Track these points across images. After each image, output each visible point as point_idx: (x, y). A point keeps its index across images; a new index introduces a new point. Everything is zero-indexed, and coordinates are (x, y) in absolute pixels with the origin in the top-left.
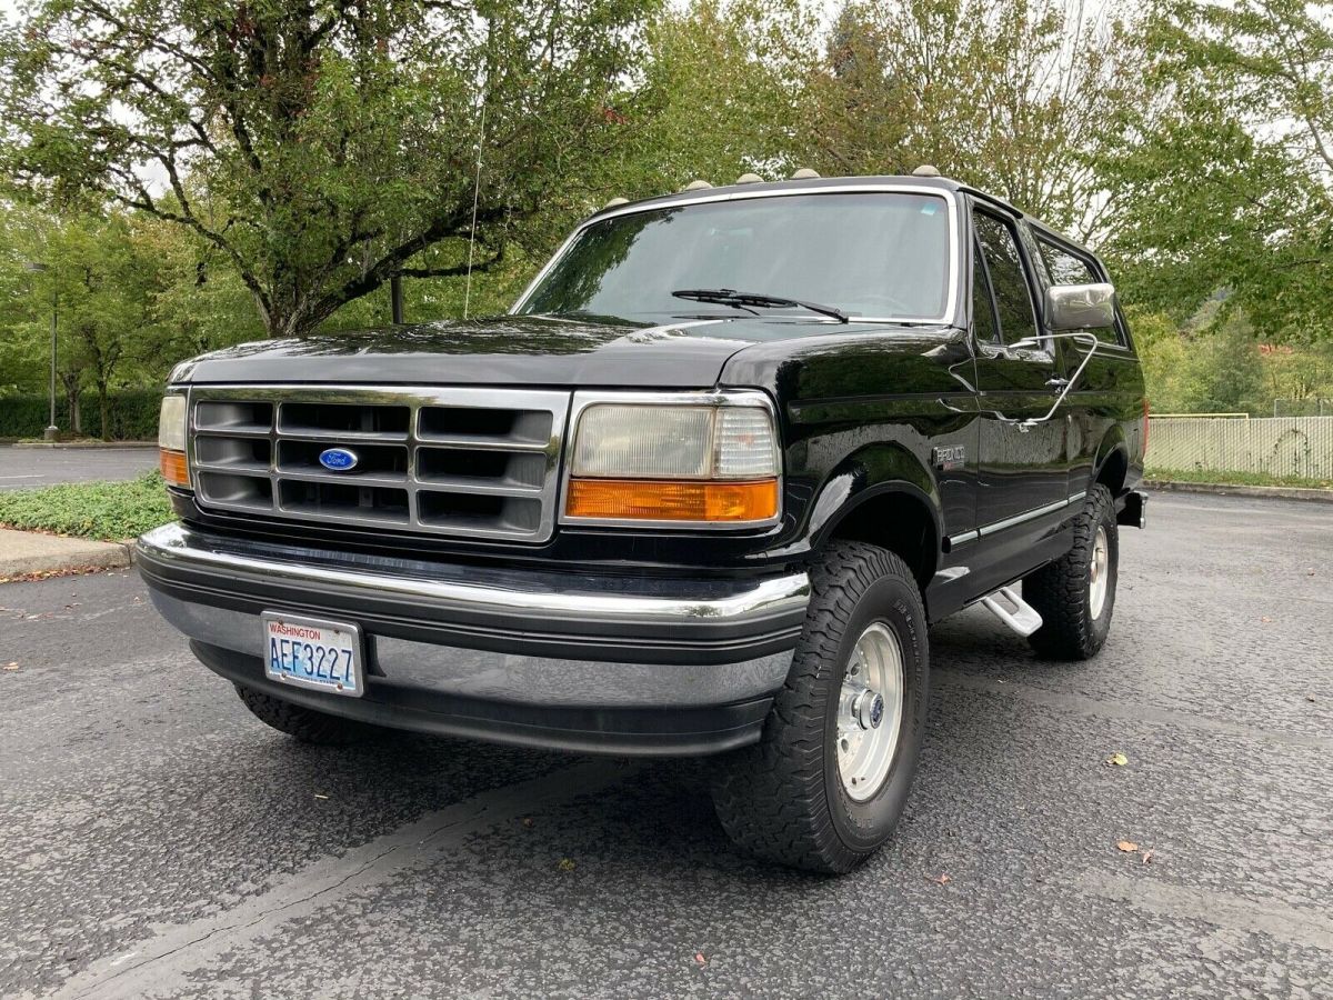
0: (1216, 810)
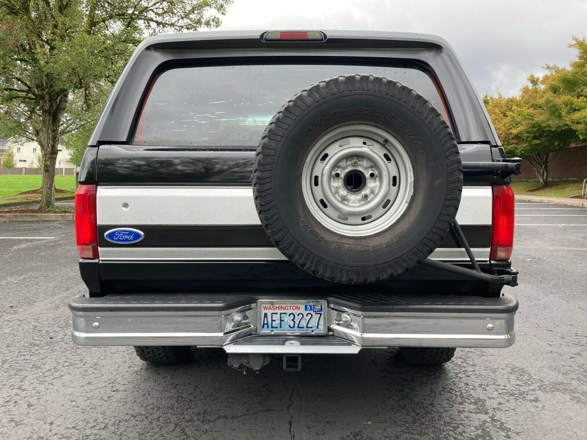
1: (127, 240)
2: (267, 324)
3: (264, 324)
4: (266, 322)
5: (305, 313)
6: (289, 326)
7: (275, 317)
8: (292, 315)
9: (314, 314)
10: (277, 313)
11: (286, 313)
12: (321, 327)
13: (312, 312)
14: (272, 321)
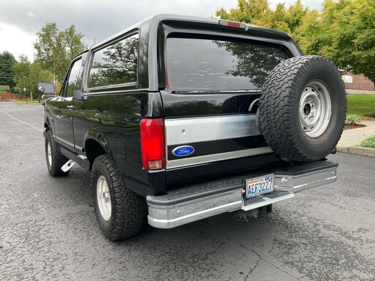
0: (10, 197)
1: (186, 153)
2: (250, 192)
3: (249, 192)
4: (250, 191)
5: (265, 182)
6: (259, 190)
7: (254, 187)
8: (260, 184)
9: (269, 181)
10: (254, 185)
11: (258, 184)
12: (272, 188)
13: (268, 181)
14: (253, 189)
